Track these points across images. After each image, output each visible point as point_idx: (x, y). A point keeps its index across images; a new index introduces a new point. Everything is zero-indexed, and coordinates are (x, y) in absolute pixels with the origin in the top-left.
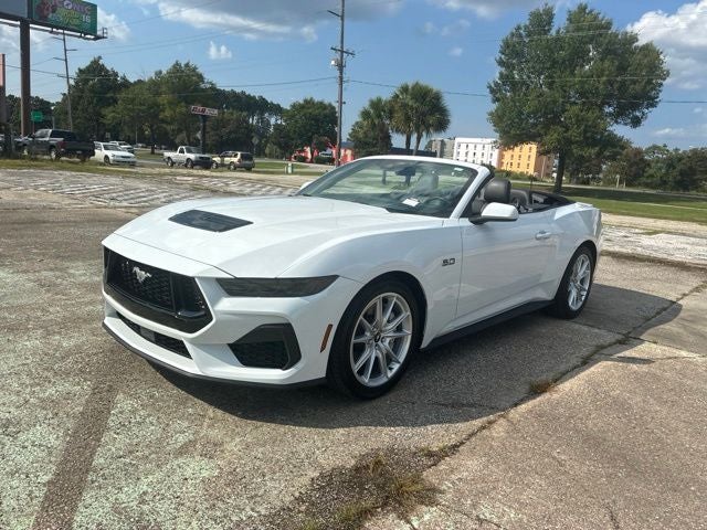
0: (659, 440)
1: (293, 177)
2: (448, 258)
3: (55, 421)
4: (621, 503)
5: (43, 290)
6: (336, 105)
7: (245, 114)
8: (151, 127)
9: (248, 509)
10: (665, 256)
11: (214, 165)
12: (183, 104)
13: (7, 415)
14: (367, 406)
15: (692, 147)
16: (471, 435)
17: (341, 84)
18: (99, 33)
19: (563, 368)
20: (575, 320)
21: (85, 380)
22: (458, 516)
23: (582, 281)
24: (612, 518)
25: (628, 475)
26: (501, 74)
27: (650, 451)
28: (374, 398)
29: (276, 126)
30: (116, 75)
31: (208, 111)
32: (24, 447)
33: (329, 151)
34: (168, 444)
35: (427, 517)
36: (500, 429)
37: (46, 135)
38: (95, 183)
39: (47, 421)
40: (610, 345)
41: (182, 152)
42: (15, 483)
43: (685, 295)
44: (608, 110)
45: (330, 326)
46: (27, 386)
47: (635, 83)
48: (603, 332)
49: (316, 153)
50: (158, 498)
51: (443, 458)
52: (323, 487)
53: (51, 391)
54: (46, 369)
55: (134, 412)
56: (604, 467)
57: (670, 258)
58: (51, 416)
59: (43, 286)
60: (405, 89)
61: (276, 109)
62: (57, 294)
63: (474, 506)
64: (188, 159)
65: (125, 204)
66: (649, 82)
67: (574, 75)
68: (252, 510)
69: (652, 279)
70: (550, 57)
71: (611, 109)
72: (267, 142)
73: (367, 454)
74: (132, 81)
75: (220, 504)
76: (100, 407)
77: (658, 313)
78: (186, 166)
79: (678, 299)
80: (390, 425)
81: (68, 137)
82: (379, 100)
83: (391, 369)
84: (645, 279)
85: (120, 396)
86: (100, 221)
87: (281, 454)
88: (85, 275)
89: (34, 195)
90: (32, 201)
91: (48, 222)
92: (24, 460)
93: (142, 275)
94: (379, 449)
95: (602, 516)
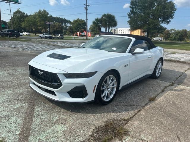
0: (186, 113)
1: (75, 40)
2: (126, 64)
3: (19, 115)
4: (179, 133)
5: (11, 76)
6: (86, 20)
7: (60, 23)
8: (35, 28)
9: (77, 139)
10: (179, 60)
11: (53, 38)
12: (43, 21)
13: (5, 114)
14: (105, 107)
15: (182, 29)
16: (135, 114)
17: (87, 15)
18: (19, 2)
19: (157, 93)
20: (158, 79)
21: (26, 102)
22: (136, 139)
23: (159, 69)
24: (178, 137)
25: (180, 124)
26: (131, 10)
27: (185, 117)
28: (107, 104)
29: (69, 26)
30: (24, 13)
31: (50, 23)
32: (11, 124)
33: (84, 33)
34: (52, 121)
35: (127, 140)
36: (143, 112)
37: (6, 31)
38: (21, 44)
39: (17, 115)
40: (168, 86)
41: (44, 34)
42: (10, 135)
43: (186, 71)
44: (160, 20)
45: (95, 86)
46: (10, 105)
47: (167, 12)
48: (166, 82)
49: (80, 34)
50: (51, 137)
51: (129, 121)
52: (97, 132)
53: (17, 106)
54: (14, 99)
55: (41, 111)
56: (173, 122)
57: (180, 60)
58: (17, 113)
59: (10, 75)
60: (104, 15)
61: (69, 22)
62: (15, 77)
63: (140, 136)
64: (46, 36)
65: (30, 50)
66: (171, 11)
67: (151, 10)
68: (78, 140)
69: (176, 67)
70: (144, 5)
71: (161, 19)
72: (67, 31)
73: (108, 121)
74: (29, 15)
75: (69, 138)
76: (31, 110)
77: (180, 76)
78: (45, 38)
79: (184, 72)
80: (112, 112)
81: (12, 31)
82: (98, 19)
83: (111, 96)
84: (174, 66)
85: (36, 107)
86: (23, 55)
87: (84, 122)
88: (22, 71)
89: (5, 48)
90: (4, 50)
91: (9, 56)
92: (11, 127)
93: (41, 73)
94: (111, 120)
95: (175, 137)
